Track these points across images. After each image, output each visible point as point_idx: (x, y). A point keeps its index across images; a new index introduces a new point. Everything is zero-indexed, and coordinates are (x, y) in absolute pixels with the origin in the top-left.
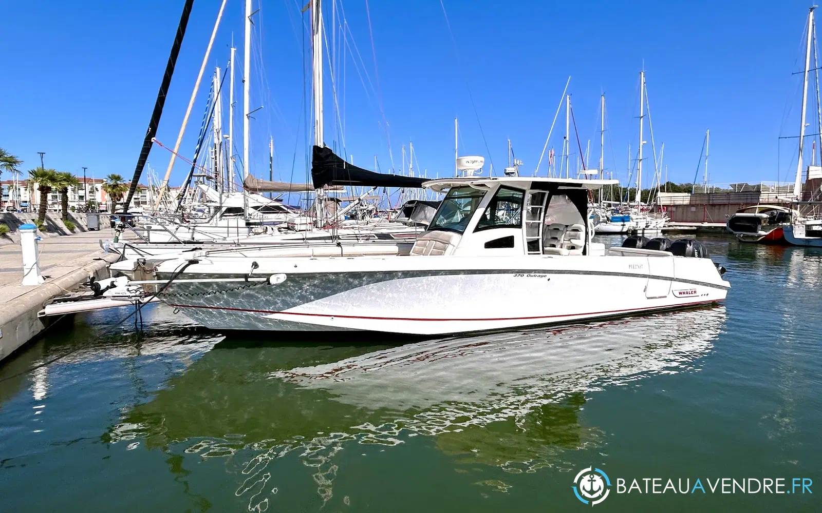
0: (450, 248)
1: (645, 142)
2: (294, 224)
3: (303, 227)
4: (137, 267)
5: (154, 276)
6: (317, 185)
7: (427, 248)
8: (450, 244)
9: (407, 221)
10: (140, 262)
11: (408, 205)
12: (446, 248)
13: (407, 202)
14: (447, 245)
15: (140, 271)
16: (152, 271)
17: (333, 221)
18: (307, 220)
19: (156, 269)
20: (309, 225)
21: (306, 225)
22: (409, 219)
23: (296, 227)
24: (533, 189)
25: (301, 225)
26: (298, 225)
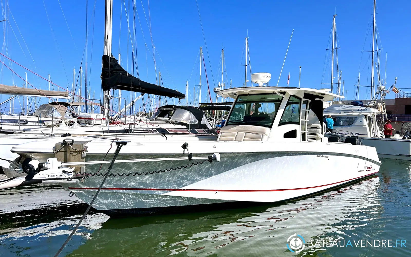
0: (265, 138)
1: (248, 81)
2: (91, 119)
3: (98, 122)
4: (61, 149)
5: (82, 158)
6: (106, 87)
7: (237, 138)
8: (265, 134)
9: (169, 120)
10: (68, 143)
11: (165, 109)
12: (261, 137)
13: (164, 106)
14: (262, 135)
15: (63, 153)
16: (82, 152)
17: (115, 118)
18: (101, 116)
19: (86, 150)
20: (102, 120)
21: (101, 120)
22: (170, 119)
23: (92, 121)
24: (304, 98)
25: (97, 120)
26: (95, 119)
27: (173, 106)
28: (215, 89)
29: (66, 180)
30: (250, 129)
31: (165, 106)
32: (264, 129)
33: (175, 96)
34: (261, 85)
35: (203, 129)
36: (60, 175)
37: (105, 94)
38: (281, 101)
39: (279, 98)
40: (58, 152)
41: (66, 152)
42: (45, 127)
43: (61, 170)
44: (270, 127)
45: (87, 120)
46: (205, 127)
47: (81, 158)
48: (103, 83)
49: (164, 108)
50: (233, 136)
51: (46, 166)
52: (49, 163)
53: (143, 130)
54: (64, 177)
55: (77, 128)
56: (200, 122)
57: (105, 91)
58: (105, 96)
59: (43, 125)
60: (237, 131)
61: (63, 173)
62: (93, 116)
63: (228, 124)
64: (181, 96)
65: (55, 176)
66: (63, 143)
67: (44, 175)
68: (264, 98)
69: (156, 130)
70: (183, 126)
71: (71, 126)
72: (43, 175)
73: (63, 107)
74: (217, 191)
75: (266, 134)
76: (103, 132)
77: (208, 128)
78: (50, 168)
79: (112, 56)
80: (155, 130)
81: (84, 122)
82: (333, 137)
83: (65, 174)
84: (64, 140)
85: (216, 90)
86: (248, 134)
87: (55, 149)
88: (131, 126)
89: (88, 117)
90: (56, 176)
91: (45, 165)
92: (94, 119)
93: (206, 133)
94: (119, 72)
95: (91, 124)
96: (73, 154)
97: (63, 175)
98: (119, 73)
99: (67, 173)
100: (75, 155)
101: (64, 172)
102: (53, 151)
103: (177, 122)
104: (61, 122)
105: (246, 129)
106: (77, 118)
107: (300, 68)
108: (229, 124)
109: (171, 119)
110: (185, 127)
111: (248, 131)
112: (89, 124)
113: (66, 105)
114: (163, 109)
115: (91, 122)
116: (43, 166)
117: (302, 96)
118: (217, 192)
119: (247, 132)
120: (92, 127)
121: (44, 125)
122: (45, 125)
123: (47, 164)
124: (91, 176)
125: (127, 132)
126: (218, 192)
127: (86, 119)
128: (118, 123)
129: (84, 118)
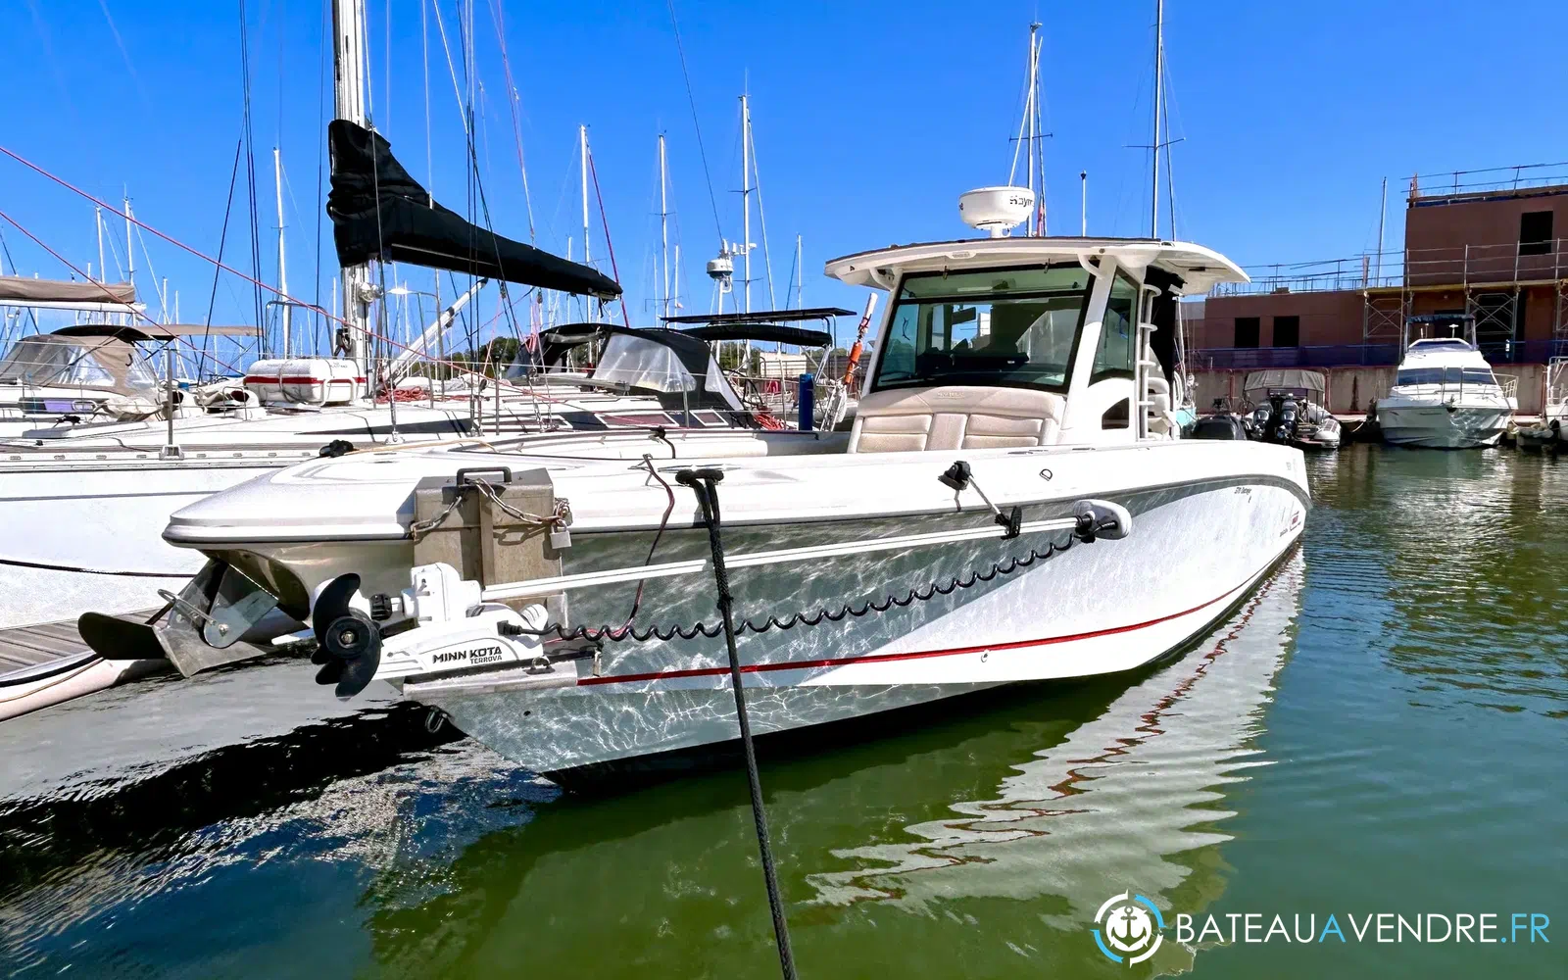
0: (1053, 431)
2: (309, 381)
3: (339, 393)
4: (444, 517)
5: (551, 553)
6: (351, 254)
7: (934, 434)
8: (1051, 416)
9: (588, 380)
10: (484, 486)
11: (564, 339)
12: (1039, 429)
13: (557, 328)
14: (1040, 422)
15: (457, 535)
16: (549, 525)
17: (394, 376)
18: (349, 369)
19: (566, 515)
20: (355, 384)
21: (348, 384)
22: (590, 376)
23: (316, 390)
24: (1146, 282)
25: (333, 384)
26: (326, 383)
27: (596, 325)
28: (711, 265)
29: (520, 671)
30: (984, 402)
31: (562, 327)
32: (1043, 400)
33: (590, 290)
34: (997, 231)
35: (714, 408)
36: (488, 651)
37: (350, 280)
38: (1088, 293)
39: (1076, 283)
40: (428, 532)
41: (468, 531)
42: (109, 419)
43: (490, 620)
44: (1063, 389)
45: (289, 387)
46: (717, 400)
47: (547, 557)
48: (340, 234)
49: (560, 333)
50: (918, 428)
51: (410, 611)
52: (428, 594)
53: (514, 419)
54: (507, 656)
55: (261, 420)
56: (701, 381)
57: (348, 266)
58: (349, 289)
59: (100, 414)
60: (930, 411)
61: (502, 638)
62: (318, 368)
63: (880, 384)
64: (606, 289)
65: (465, 657)
66: (455, 484)
67: (409, 658)
68: (1005, 285)
69: (562, 418)
70: (647, 400)
71: (232, 414)
72: (406, 658)
73: (118, 346)
74: (986, 651)
75: (1055, 415)
76: (370, 431)
77: (729, 408)
78: (430, 619)
79: (368, 123)
80: (558, 420)
81: (279, 396)
82: (1214, 423)
83: (516, 645)
84: (461, 473)
85: (718, 269)
86: (981, 421)
87: (408, 517)
88: (476, 404)
89: (295, 375)
90: (468, 655)
91: (403, 604)
92: (322, 382)
93: (726, 423)
94: (397, 188)
95: (311, 403)
96: (504, 536)
97: (503, 648)
98: (403, 195)
99: (522, 635)
100: (516, 543)
101: (507, 630)
102: (400, 530)
103: (624, 385)
104: (182, 396)
105: (969, 402)
106: (242, 379)
107: (1083, 178)
108: (885, 384)
109: (594, 377)
110: (658, 405)
111: (981, 407)
112: (302, 400)
113: (130, 335)
114: (553, 337)
115: (311, 395)
116: (395, 608)
117: (1141, 278)
118: (986, 656)
119: (972, 410)
120: (318, 416)
121: (104, 415)
122: (111, 413)
123: (414, 598)
124: (609, 639)
125: (459, 428)
126: (992, 654)
127: (287, 381)
128: (411, 396)
129: (275, 381)
